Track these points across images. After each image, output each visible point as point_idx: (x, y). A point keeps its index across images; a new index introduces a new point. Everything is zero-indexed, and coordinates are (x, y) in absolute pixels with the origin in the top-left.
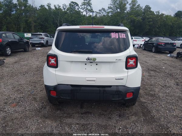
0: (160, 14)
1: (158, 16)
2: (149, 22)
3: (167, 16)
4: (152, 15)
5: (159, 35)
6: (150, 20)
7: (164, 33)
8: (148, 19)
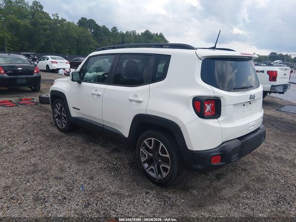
0: (60, 19)
1: (57, 21)
2: (45, 30)
3: (69, 23)
4: (48, 19)
5: (63, 53)
6: (46, 27)
7: (68, 50)
8: (42, 25)
